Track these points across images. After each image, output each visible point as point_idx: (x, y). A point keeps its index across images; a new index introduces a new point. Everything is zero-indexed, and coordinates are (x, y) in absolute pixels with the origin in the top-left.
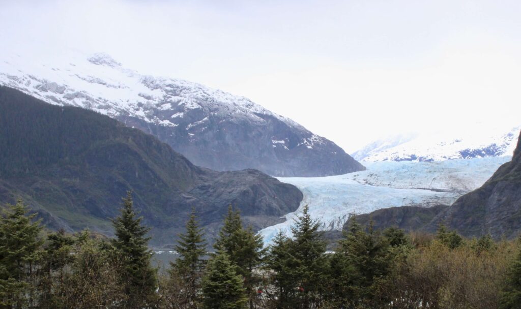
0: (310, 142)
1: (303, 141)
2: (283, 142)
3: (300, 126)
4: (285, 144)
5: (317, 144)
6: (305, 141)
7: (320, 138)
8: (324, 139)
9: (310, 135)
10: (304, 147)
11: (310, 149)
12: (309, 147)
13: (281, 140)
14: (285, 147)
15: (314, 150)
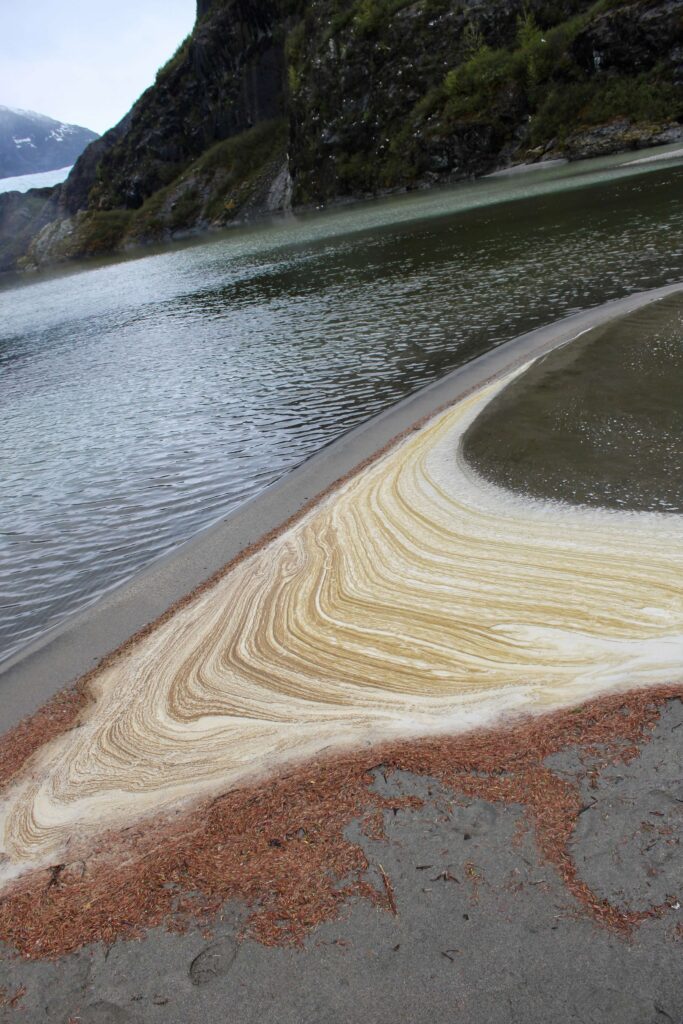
0: (59, 134)
1: (51, 134)
2: (28, 140)
3: (44, 117)
4: (32, 142)
5: (67, 135)
6: (54, 134)
7: (70, 126)
8: (76, 127)
9: (59, 125)
10: (53, 140)
11: (60, 142)
12: (59, 139)
13: (25, 138)
14: (32, 145)
15: (65, 142)
